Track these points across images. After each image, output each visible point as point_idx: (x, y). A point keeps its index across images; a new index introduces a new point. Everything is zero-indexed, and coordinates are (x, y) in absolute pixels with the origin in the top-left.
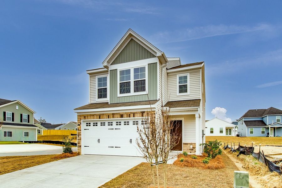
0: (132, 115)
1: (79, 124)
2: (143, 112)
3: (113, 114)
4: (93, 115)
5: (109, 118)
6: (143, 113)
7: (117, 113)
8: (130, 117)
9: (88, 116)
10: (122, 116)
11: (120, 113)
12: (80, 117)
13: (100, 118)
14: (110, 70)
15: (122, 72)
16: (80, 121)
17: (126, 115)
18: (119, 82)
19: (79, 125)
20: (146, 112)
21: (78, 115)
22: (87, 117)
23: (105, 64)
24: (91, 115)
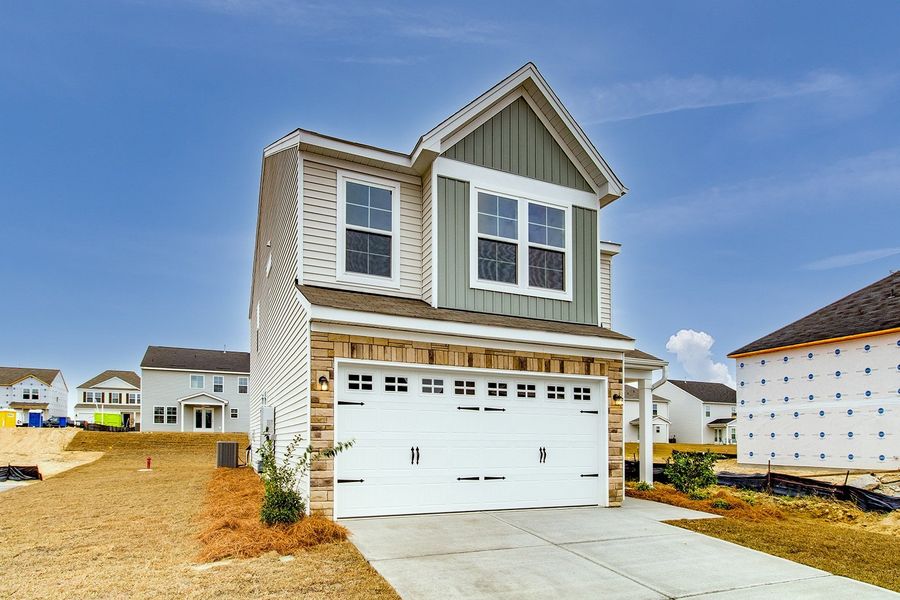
0: (555, 365)
1: (320, 374)
2: (589, 358)
3: (489, 352)
4: (402, 345)
5: (470, 365)
6: (589, 361)
7: (503, 351)
8: (548, 370)
9: (372, 343)
10: (522, 364)
11: (515, 352)
12: (330, 346)
13: (432, 360)
14: (439, 176)
15: (488, 202)
16: (329, 364)
17: (536, 362)
18: (474, 234)
19: (322, 380)
20: (598, 359)
21: (313, 334)
22: (366, 348)
23: (433, 145)
24: (387, 344)
